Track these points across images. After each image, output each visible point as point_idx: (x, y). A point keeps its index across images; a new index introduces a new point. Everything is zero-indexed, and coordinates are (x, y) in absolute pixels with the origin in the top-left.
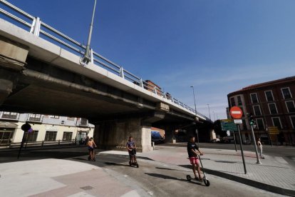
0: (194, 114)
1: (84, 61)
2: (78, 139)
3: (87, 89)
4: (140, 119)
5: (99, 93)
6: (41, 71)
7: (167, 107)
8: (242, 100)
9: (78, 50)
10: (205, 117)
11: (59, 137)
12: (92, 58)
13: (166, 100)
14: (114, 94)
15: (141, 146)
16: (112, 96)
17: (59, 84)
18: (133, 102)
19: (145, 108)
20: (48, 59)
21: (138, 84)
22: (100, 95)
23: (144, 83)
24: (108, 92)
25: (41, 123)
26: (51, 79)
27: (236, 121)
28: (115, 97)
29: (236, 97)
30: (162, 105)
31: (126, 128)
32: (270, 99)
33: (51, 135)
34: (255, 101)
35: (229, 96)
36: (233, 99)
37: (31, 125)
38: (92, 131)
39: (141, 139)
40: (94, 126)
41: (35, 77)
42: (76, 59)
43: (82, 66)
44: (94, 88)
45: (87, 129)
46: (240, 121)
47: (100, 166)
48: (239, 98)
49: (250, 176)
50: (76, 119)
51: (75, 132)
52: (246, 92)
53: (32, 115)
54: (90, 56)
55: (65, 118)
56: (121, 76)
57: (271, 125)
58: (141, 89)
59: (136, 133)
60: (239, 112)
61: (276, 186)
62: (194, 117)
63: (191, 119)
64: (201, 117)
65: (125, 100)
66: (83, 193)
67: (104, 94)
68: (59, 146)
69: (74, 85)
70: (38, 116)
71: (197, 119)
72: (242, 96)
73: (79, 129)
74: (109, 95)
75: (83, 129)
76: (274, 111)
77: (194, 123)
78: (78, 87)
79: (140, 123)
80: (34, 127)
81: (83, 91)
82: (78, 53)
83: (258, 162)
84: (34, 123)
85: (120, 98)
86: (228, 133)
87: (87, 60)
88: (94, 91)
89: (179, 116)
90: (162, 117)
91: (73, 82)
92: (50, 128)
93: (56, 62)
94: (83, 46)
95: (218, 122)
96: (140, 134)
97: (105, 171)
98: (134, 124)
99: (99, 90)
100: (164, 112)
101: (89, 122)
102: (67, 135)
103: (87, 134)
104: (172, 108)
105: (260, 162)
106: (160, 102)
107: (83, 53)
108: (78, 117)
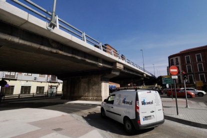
0: (143, 71)
1: (50, 26)
2: (50, 92)
3: (54, 51)
4: (100, 76)
5: (65, 54)
6: (11, 34)
7: (122, 66)
8: (179, 61)
9: (45, 16)
10: (151, 74)
11: (33, 91)
12: (58, 24)
13: (121, 61)
14: (78, 55)
15: (101, 97)
16: (76, 57)
17: (29, 46)
18: (94, 62)
19: (104, 67)
20: (17, 23)
21: (98, 47)
22: (66, 56)
23: (103, 46)
24: (72, 54)
25: (16, 80)
26: (21, 42)
27: (173, 77)
28: (79, 58)
29: (174, 59)
30: (118, 65)
31: (89, 83)
32: (199, 60)
33: (26, 89)
34: (188, 62)
35: (169, 57)
36: (172, 60)
37: (7, 81)
38: (61, 85)
39: (101, 91)
40: (62, 82)
41: (6, 40)
42: (43, 24)
43: (49, 31)
44: (60, 50)
45: (56, 84)
46: (176, 77)
47: (68, 112)
48: (177, 59)
49: (180, 116)
50: (46, 76)
51: (46, 86)
52: (182, 55)
53: (8, 73)
54: (56, 22)
55: (37, 75)
56: (84, 40)
57: (198, 80)
58: (100, 51)
59: (97, 87)
60: (176, 70)
61: (197, 122)
62: (143, 74)
63: (140, 75)
64: (148, 74)
65: (87, 60)
66: (55, 133)
67: (70, 55)
68: (34, 97)
69: (42, 47)
70: (13, 74)
71: (145, 75)
72: (179, 58)
73: (50, 84)
74: (74, 56)
75: (53, 84)
76: (201, 69)
77: (143, 79)
78: (46, 49)
79: (100, 79)
80: (10, 83)
81: (51, 52)
82: (45, 19)
83: (187, 107)
84: (9, 80)
85: (83, 58)
86: (167, 86)
87: (53, 25)
88: (60, 52)
89: (131, 73)
90: (118, 74)
91: (42, 45)
92: (24, 84)
93: (25, 26)
94: (49, 13)
95: (160, 78)
96: (100, 87)
97: (73, 117)
98: (95, 79)
99: (65, 52)
100: (119, 70)
101: (58, 79)
102: (40, 89)
103: (56, 88)
104: (126, 67)
105: (188, 107)
106: (116, 62)
107: (50, 19)
108: (48, 74)
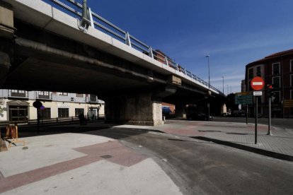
0: (207, 87)
1: (83, 26)
2: (90, 115)
3: (92, 61)
5: (106, 65)
6: (36, 40)
7: (179, 81)
8: (262, 71)
9: (73, 10)
10: (218, 91)
11: (72, 114)
12: (92, 21)
13: (177, 72)
14: (121, 67)
15: (153, 120)
16: (120, 69)
17: (60, 55)
18: (143, 76)
19: (155, 82)
20: (41, 23)
21: (147, 54)
22: (107, 68)
23: (154, 52)
24: (114, 64)
25: (51, 101)
26: (50, 50)
27: (255, 94)
28: (124, 70)
29: (255, 68)
30: (174, 79)
31: (136, 104)
33: (64, 112)
34: (276, 72)
35: (247, 67)
36: (251, 70)
37: (42, 102)
38: (103, 107)
39: (152, 114)
40: (103, 102)
41: (31, 48)
42: (73, 22)
43: (82, 31)
44: (100, 60)
45: (97, 106)
46: (260, 93)
47: (115, 138)
48: (259, 68)
50: (84, 95)
51: (86, 108)
52: (268, 61)
53: (40, 93)
54: (89, 18)
55: (74, 95)
56: (128, 44)
58: (150, 60)
59: (147, 109)
60: (261, 84)
62: (207, 91)
63: (204, 93)
64: (214, 91)
65: (134, 73)
67: (111, 66)
68: (73, 121)
69: (76, 57)
70: (46, 93)
71: (210, 93)
73: (90, 106)
74: (116, 67)
75: (93, 106)
77: (206, 98)
78: (81, 58)
79: (150, 98)
80: (46, 105)
81: (88, 63)
82: (74, 14)
83: (269, 134)
84: (44, 101)
85: (128, 71)
86: (240, 107)
87: (85, 24)
88: (99, 63)
89: (191, 90)
90: (173, 91)
91: (75, 53)
92: (61, 105)
93: (50, 27)
94: (79, 4)
95: (232, 96)
96: (151, 109)
97: (121, 143)
98: (145, 99)
99: (105, 62)
100: (176, 86)
101: (99, 99)
103: (98, 111)
104: (184, 82)
105: (271, 134)
106: (172, 75)
107: (81, 14)
108: (87, 93)
